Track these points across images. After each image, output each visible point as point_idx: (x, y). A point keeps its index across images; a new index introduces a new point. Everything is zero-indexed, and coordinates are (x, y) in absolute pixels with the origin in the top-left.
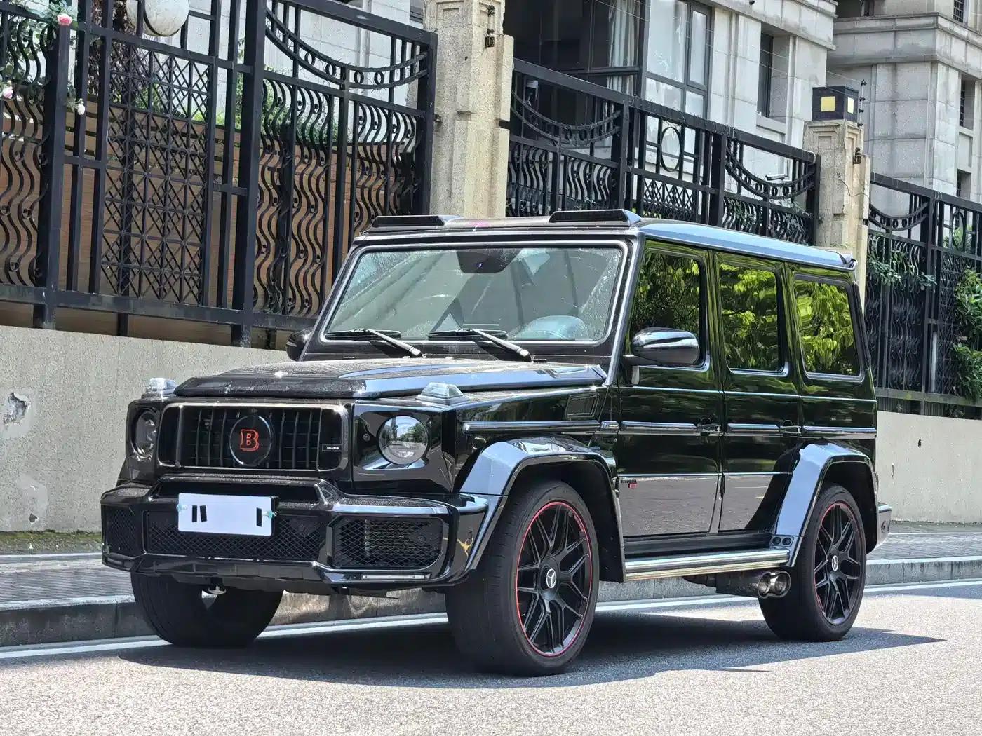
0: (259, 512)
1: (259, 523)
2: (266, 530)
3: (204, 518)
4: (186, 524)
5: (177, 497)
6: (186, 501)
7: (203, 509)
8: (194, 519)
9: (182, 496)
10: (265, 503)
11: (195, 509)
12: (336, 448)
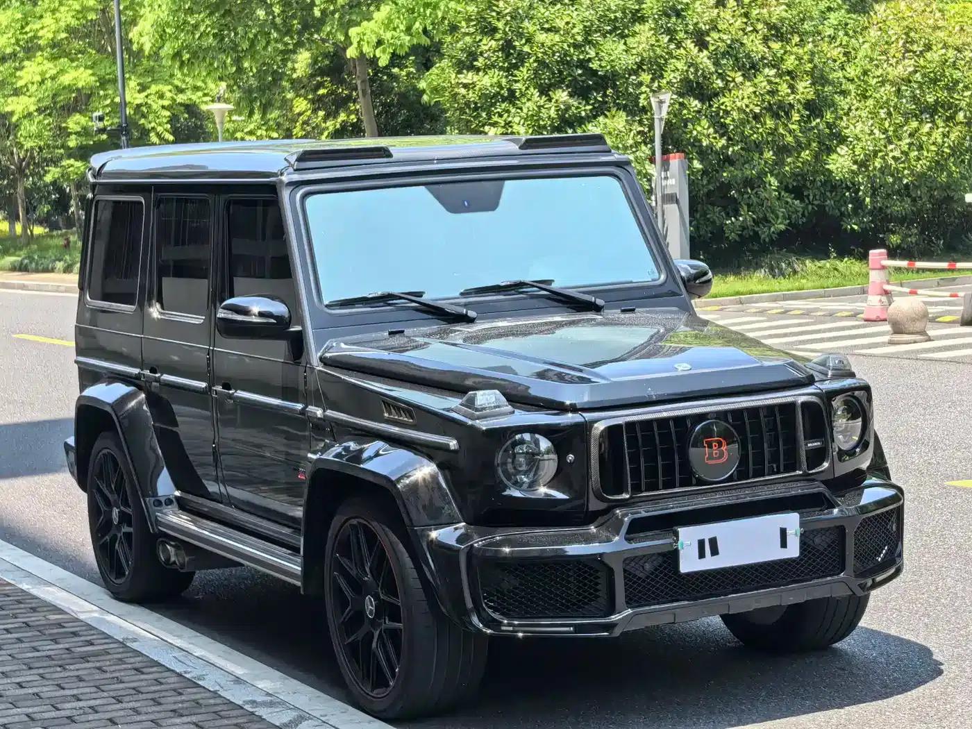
0: (783, 532)
1: (784, 544)
2: (793, 551)
3: (715, 551)
4: (689, 563)
5: (676, 534)
6: (688, 537)
7: (713, 542)
8: (702, 555)
9: (682, 531)
10: (791, 521)
11: (701, 544)
12: (817, 444)
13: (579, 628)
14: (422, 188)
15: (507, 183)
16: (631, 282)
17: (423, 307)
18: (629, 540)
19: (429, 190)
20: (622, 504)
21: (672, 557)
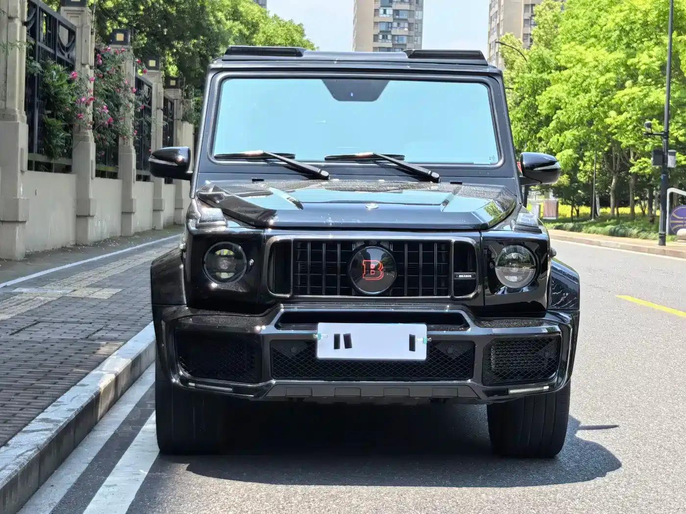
0: (412, 340)
1: (412, 348)
2: (421, 354)
3: (348, 346)
4: (325, 351)
5: (316, 327)
6: (325, 332)
7: (347, 337)
8: (337, 346)
9: (321, 326)
10: (420, 330)
11: (337, 338)
12: (468, 276)
13: (237, 389)
14: (320, 81)
15: (391, 82)
16: (473, 164)
17: (290, 166)
18: (277, 326)
19: (324, 82)
20: (285, 301)
21: (311, 344)
